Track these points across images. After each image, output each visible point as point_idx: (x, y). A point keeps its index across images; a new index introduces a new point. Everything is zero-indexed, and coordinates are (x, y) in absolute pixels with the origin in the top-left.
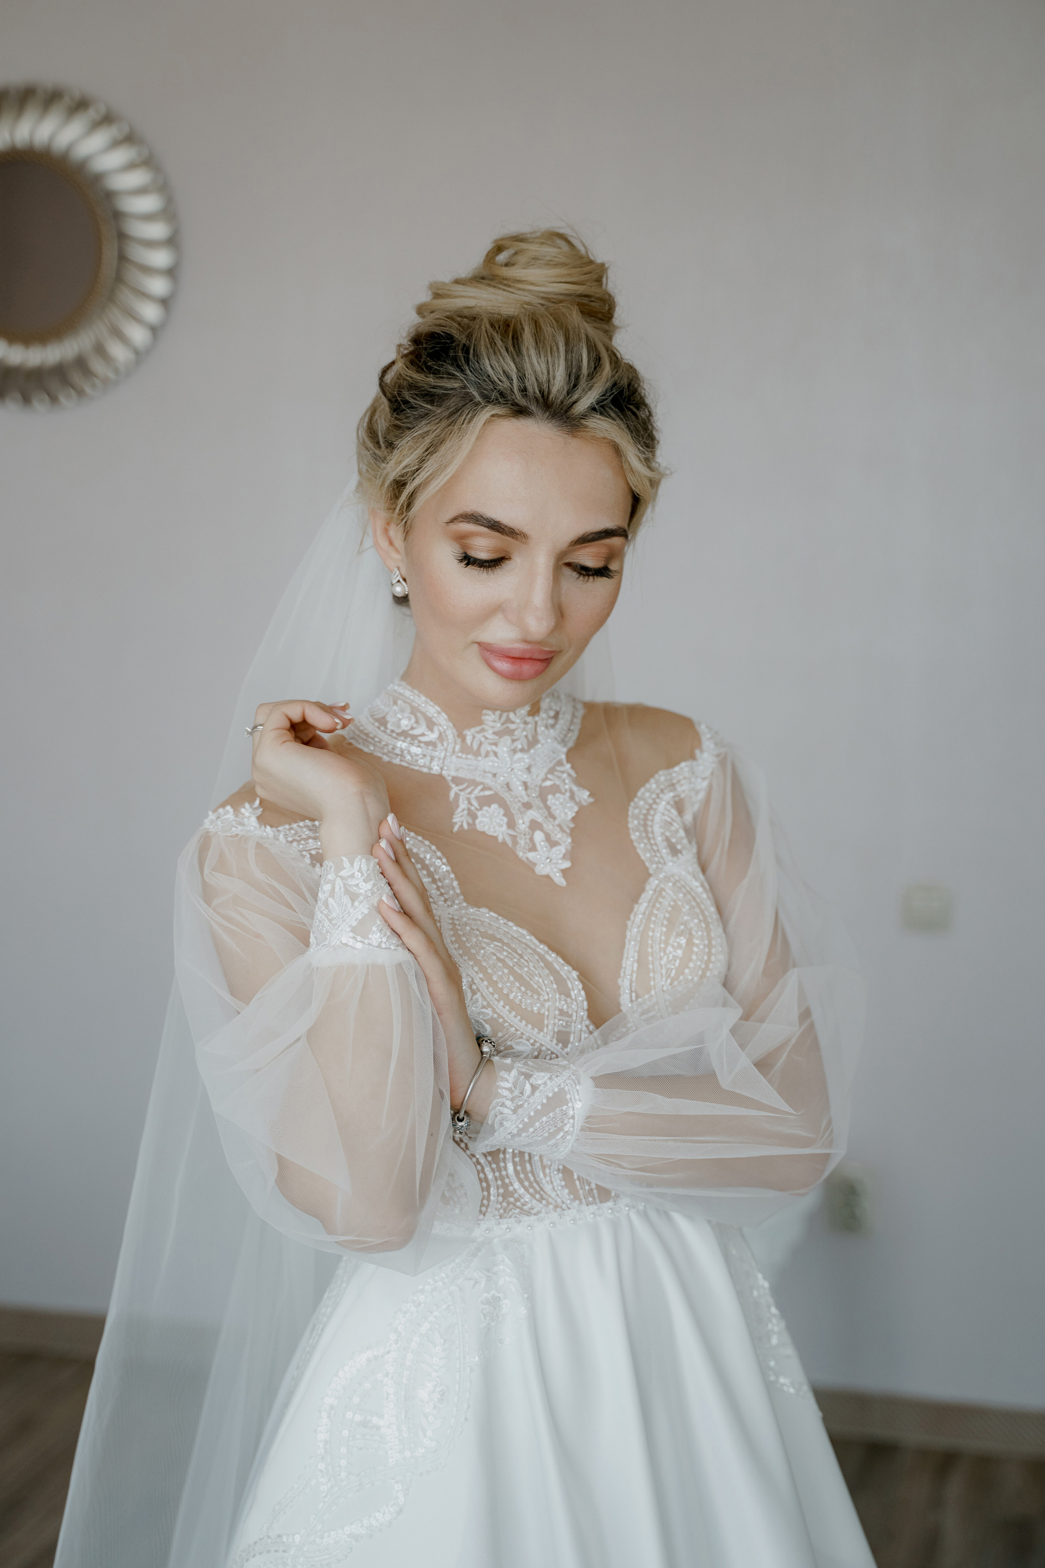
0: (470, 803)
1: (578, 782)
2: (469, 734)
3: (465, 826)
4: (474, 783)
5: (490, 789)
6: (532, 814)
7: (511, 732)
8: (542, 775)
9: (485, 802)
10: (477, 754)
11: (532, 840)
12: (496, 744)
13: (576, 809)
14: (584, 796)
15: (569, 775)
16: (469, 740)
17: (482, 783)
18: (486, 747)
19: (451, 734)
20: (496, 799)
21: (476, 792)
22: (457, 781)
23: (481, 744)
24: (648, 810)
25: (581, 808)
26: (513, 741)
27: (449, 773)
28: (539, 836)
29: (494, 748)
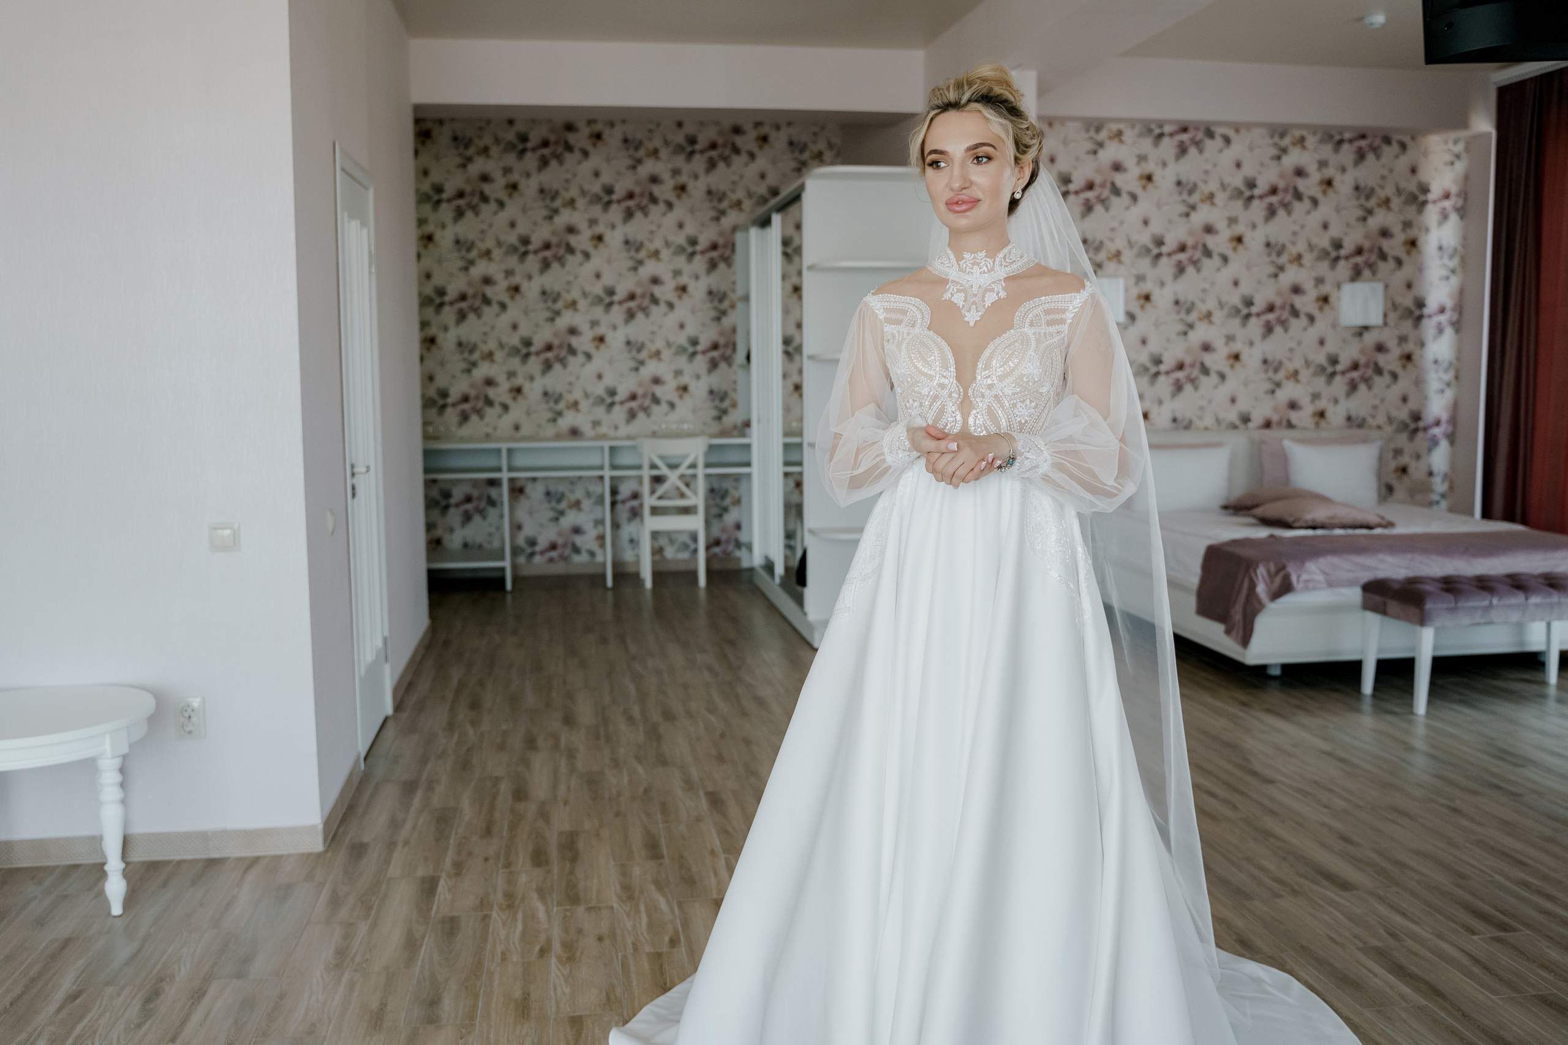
0: (953, 290)
1: (1004, 289)
2: (961, 263)
3: (947, 299)
4: (958, 283)
5: (963, 286)
6: (974, 299)
7: (978, 264)
8: (988, 284)
9: (959, 291)
10: (965, 272)
11: (970, 307)
12: (972, 269)
13: (997, 299)
14: (1003, 294)
15: (1002, 285)
16: (961, 266)
17: (961, 284)
18: (968, 270)
19: (955, 262)
20: (964, 291)
21: (958, 287)
22: (953, 281)
23: (966, 268)
24: (1033, 307)
25: (999, 299)
26: (980, 268)
27: (951, 278)
28: (974, 306)
29: (971, 270)
